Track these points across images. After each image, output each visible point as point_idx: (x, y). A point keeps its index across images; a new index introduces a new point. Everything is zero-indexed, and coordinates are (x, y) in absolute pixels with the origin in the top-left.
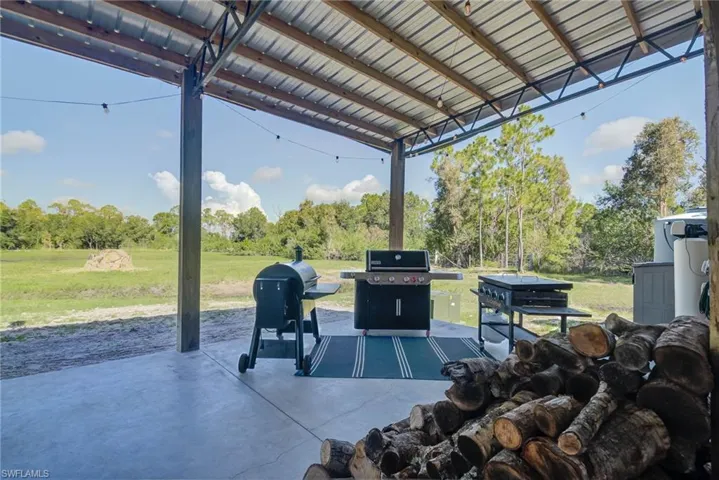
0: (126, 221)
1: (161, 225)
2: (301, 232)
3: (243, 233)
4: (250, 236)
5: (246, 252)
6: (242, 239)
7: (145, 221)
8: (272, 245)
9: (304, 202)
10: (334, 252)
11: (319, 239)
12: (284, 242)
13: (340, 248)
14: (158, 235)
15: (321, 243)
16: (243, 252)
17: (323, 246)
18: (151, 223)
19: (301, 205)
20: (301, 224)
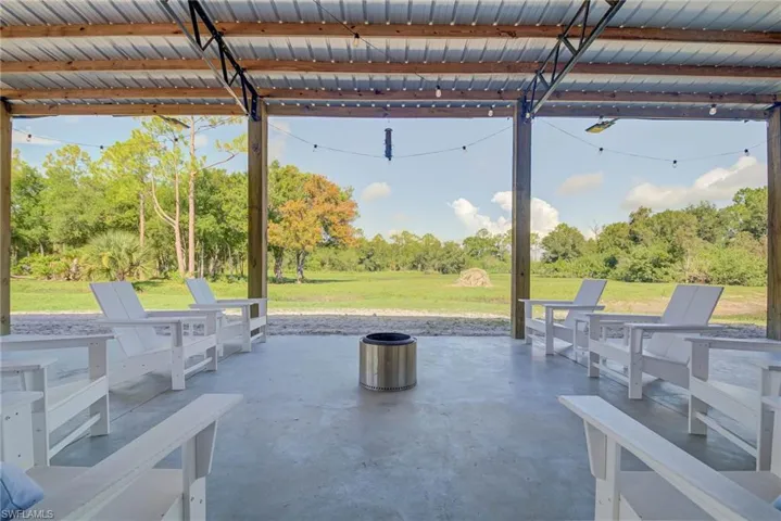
0: (443, 246)
1: (469, 248)
2: (638, 250)
3: (555, 252)
4: (564, 255)
5: (560, 274)
6: (555, 260)
7: (458, 245)
8: (592, 266)
9: (636, 211)
10: (696, 273)
11: (671, 256)
12: (612, 263)
13: (705, 268)
14: (468, 258)
15: (672, 261)
16: (556, 273)
17: (678, 265)
18: (462, 247)
19: (632, 215)
20: (635, 239)
